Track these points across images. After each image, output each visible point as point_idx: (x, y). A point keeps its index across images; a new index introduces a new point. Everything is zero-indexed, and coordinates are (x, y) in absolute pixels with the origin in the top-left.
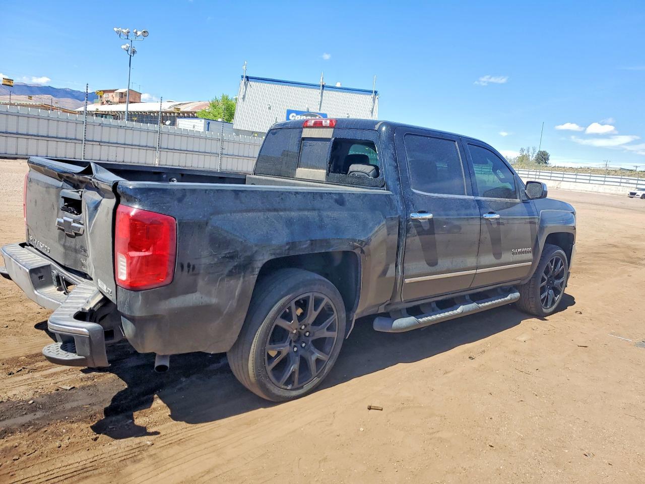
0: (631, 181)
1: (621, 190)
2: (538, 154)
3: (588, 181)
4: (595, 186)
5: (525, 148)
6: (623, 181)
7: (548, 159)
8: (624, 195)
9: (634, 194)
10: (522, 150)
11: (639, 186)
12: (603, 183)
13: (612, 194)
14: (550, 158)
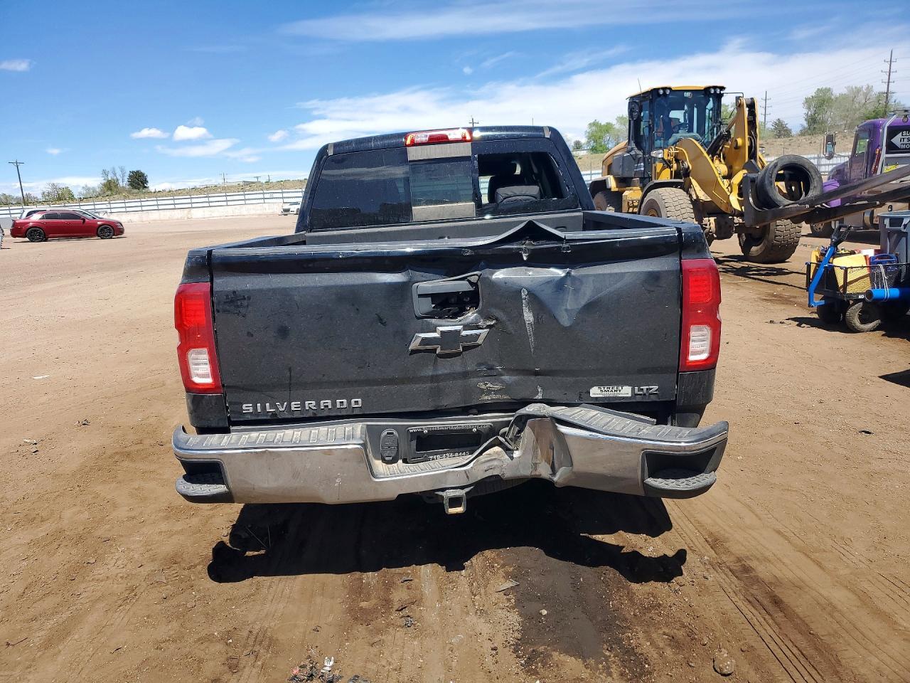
0: (275, 195)
1: (267, 208)
2: (130, 176)
3: (225, 203)
4: (236, 208)
5: (108, 169)
6: (266, 196)
7: (146, 182)
8: (273, 214)
9: (288, 210)
10: (105, 173)
11: (286, 200)
12: (243, 202)
13: (260, 215)
14: (148, 179)
